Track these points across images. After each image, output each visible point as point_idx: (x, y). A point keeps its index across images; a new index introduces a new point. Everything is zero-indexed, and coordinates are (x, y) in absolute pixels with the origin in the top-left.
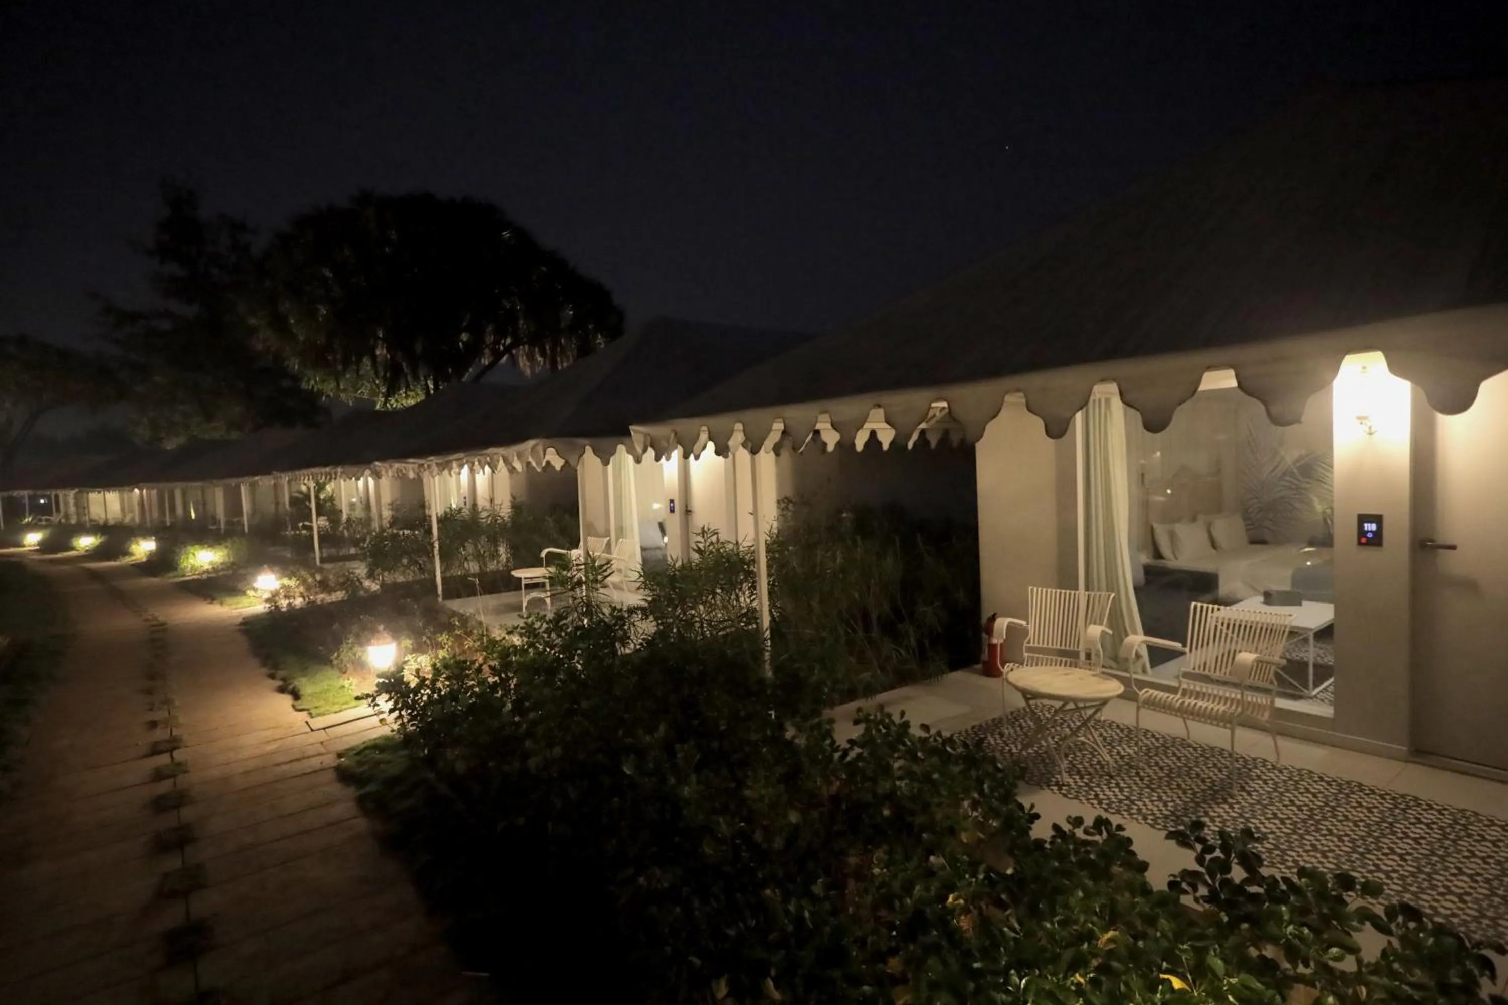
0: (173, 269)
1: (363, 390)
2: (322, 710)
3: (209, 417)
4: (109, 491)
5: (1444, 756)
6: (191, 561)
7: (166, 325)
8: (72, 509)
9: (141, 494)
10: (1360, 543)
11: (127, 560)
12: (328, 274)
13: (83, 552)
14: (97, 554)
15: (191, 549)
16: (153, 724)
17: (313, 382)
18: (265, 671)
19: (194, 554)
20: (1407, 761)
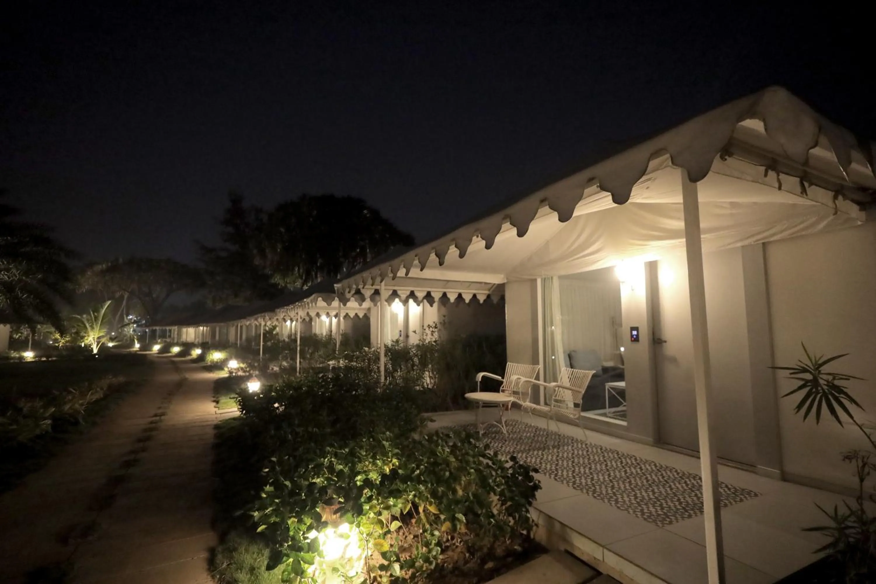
0: (230, 229)
1: (298, 283)
2: (224, 408)
3: (236, 295)
4: (189, 327)
5: (674, 445)
6: (211, 357)
7: (223, 254)
8: (176, 336)
9: (203, 329)
10: (632, 341)
11: (189, 358)
12: (282, 230)
13: (174, 354)
14: (179, 355)
15: (212, 352)
16: (160, 408)
17: (277, 279)
18: (213, 395)
19: (212, 354)
20: (653, 446)
